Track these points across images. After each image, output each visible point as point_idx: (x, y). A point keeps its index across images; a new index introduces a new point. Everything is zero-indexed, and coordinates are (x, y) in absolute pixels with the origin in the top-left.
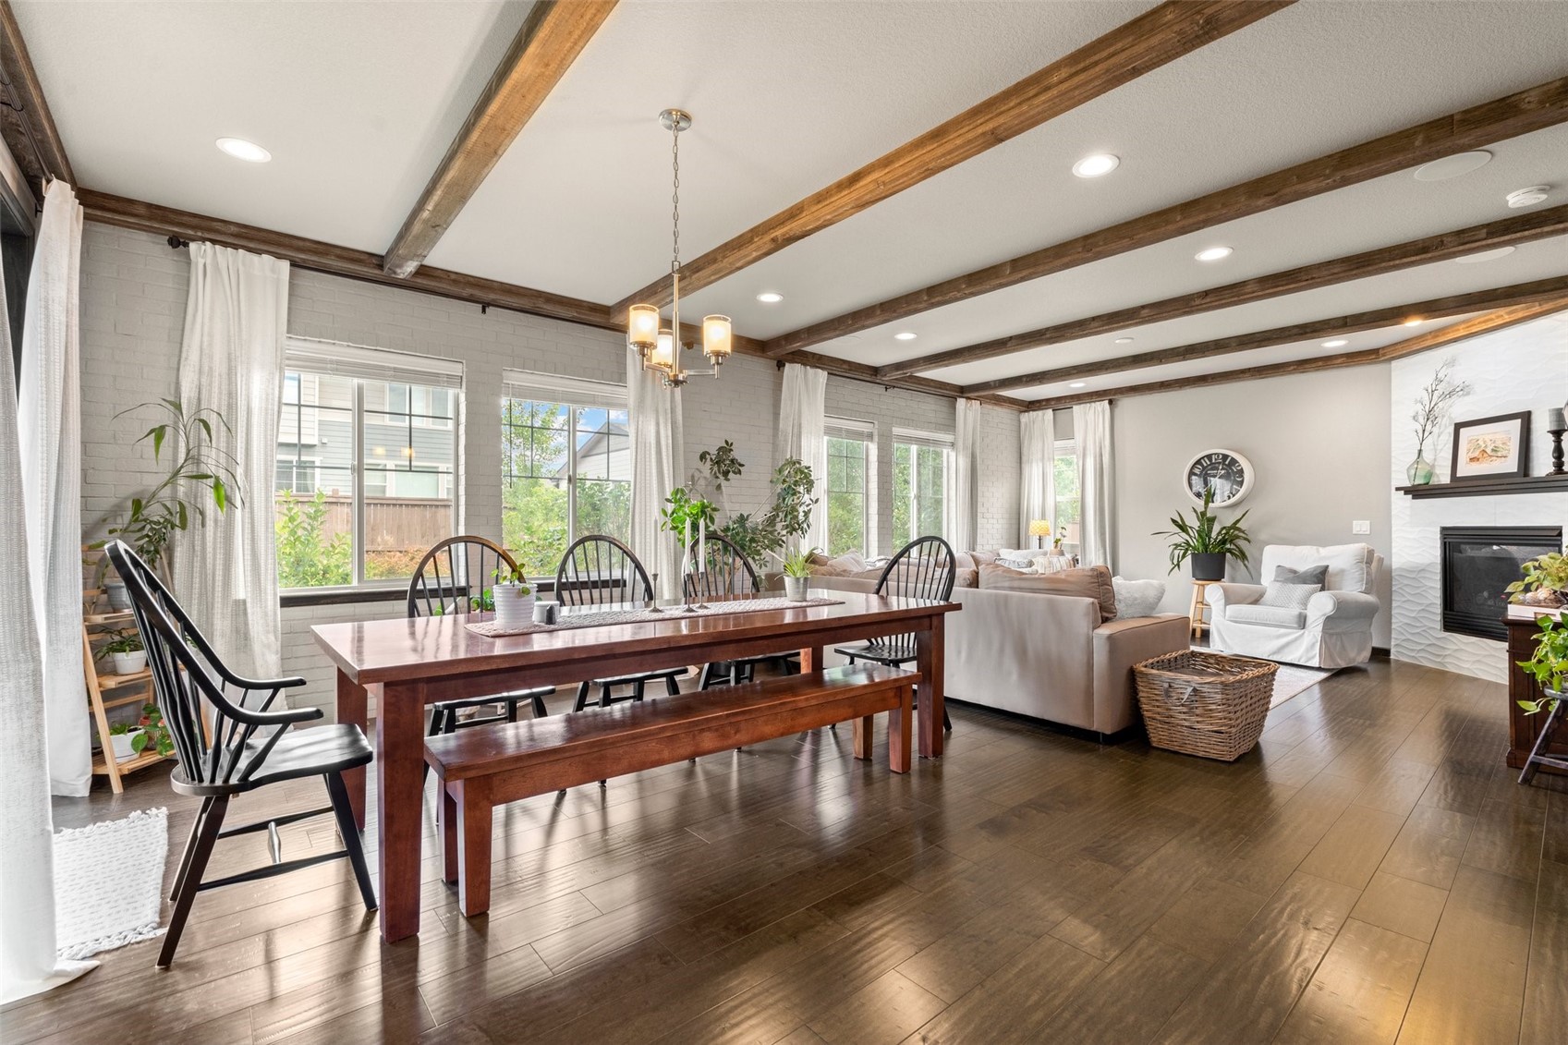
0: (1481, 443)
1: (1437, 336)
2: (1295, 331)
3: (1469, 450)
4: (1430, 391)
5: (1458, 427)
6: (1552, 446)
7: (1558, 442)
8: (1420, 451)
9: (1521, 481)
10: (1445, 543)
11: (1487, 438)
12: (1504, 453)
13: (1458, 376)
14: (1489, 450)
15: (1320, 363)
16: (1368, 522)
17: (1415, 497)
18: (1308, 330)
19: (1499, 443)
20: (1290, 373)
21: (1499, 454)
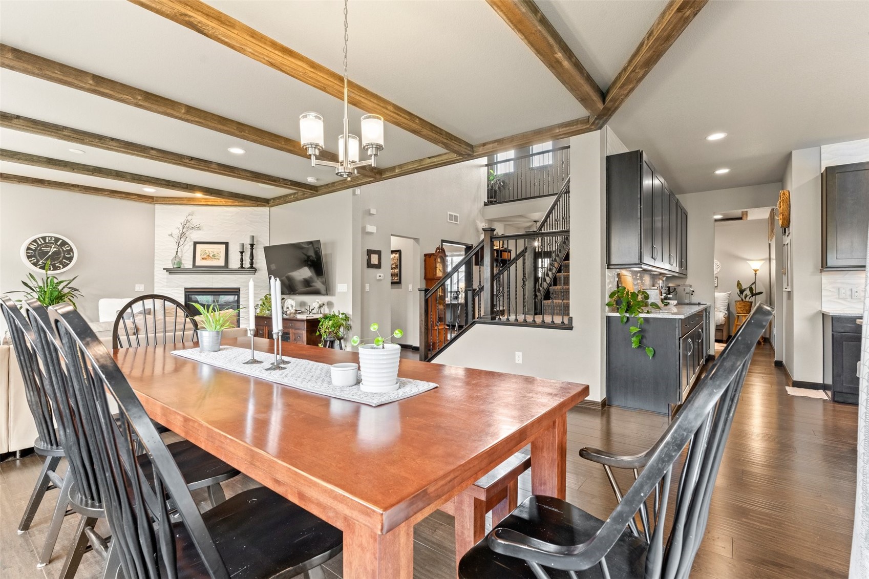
0: (207, 252)
1: (190, 201)
2: (164, 182)
3: (201, 255)
4: (183, 225)
5: (195, 243)
6: (240, 257)
7: (242, 256)
8: (177, 252)
9: (225, 268)
10: (186, 295)
11: (210, 250)
12: (218, 257)
13: (195, 221)
14: (211, 255)
15: (124, 195)
16: (143, 285)
17: (170, 273)
18: (170, 184)
19: (215, 253)
20: (105, 195)
21: (216, 258)
